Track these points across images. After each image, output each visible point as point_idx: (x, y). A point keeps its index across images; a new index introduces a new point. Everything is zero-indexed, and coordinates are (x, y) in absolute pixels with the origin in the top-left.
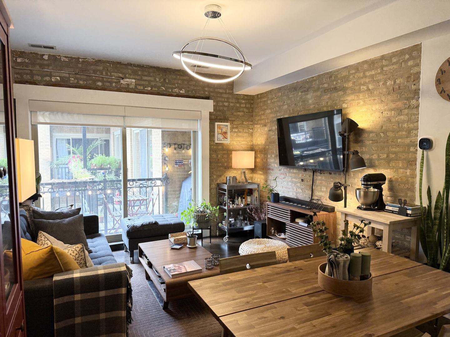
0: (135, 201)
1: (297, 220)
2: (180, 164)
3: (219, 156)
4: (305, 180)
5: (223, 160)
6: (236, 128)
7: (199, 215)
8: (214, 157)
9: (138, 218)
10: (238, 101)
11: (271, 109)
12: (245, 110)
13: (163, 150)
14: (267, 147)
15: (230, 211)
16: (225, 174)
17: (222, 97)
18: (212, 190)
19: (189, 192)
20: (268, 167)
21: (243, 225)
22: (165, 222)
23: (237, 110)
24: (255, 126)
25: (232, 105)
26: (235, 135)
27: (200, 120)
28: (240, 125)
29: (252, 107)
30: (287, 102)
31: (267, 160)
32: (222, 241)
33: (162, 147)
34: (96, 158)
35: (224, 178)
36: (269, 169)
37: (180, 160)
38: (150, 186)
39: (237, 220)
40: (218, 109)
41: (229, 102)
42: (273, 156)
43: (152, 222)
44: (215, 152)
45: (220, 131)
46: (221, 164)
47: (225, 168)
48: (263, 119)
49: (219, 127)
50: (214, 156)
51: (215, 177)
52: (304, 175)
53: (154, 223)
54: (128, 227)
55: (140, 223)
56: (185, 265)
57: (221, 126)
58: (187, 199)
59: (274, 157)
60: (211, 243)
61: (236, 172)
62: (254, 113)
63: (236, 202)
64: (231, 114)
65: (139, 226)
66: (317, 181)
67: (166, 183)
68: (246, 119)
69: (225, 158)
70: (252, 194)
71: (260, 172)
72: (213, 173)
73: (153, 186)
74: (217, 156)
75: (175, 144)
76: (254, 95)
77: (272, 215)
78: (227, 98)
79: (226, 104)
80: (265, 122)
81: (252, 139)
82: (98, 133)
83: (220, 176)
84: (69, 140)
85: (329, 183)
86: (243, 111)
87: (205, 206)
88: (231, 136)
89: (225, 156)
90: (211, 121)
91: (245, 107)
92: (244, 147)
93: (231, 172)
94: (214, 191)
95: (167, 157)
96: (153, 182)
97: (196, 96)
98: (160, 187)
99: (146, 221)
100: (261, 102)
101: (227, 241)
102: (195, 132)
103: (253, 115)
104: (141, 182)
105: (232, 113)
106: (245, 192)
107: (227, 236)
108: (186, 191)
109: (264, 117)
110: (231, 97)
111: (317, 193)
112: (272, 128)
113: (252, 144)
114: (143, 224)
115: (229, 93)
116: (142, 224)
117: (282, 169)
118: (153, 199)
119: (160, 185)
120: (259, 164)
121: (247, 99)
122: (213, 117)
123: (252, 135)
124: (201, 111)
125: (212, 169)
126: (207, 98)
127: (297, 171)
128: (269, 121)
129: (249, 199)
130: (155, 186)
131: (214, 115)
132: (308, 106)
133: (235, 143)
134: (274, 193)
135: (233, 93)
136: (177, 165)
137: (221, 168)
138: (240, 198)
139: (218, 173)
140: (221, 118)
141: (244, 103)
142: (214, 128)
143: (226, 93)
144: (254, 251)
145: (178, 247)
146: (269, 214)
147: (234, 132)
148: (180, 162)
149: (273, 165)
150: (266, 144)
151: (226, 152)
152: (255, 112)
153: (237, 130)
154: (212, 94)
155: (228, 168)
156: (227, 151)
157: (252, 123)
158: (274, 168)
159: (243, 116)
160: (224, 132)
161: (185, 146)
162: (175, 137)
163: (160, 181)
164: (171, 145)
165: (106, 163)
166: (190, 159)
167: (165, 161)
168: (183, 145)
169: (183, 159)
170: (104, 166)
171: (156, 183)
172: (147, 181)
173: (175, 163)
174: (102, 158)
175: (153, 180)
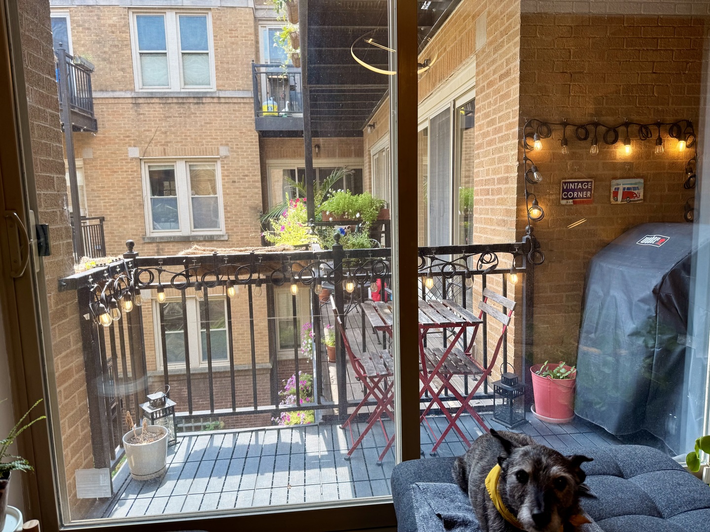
2: (580, 195)
13: (523, 146)
33: (520, 137)
34: (332, 199)
37: (582, 183)
38: (477, 272)
67: (531, 262)
73: (489, 273)
75: (565, 124)
82: (341, 156)
84: (292, 172)
95: (537, 170)
96: (487, 257)
98: (508, 275)
104: (449, 258)
119: (510, 267)
130: (493, 271)
136: (568, 199)
148: (581, 190)
161: (602, 129)
162: (567, 99)
163: (510, 256)
164: (552, 127)
165: (352, 209)
166: (615, 178)
167: (528, 184)
168: (591, 128)
169: (590, 178)
170: (348, 215)
171: (496, 262)
172: (466, 254)
173: (564, 191)
174: (345, 198)
175: (488, 253)
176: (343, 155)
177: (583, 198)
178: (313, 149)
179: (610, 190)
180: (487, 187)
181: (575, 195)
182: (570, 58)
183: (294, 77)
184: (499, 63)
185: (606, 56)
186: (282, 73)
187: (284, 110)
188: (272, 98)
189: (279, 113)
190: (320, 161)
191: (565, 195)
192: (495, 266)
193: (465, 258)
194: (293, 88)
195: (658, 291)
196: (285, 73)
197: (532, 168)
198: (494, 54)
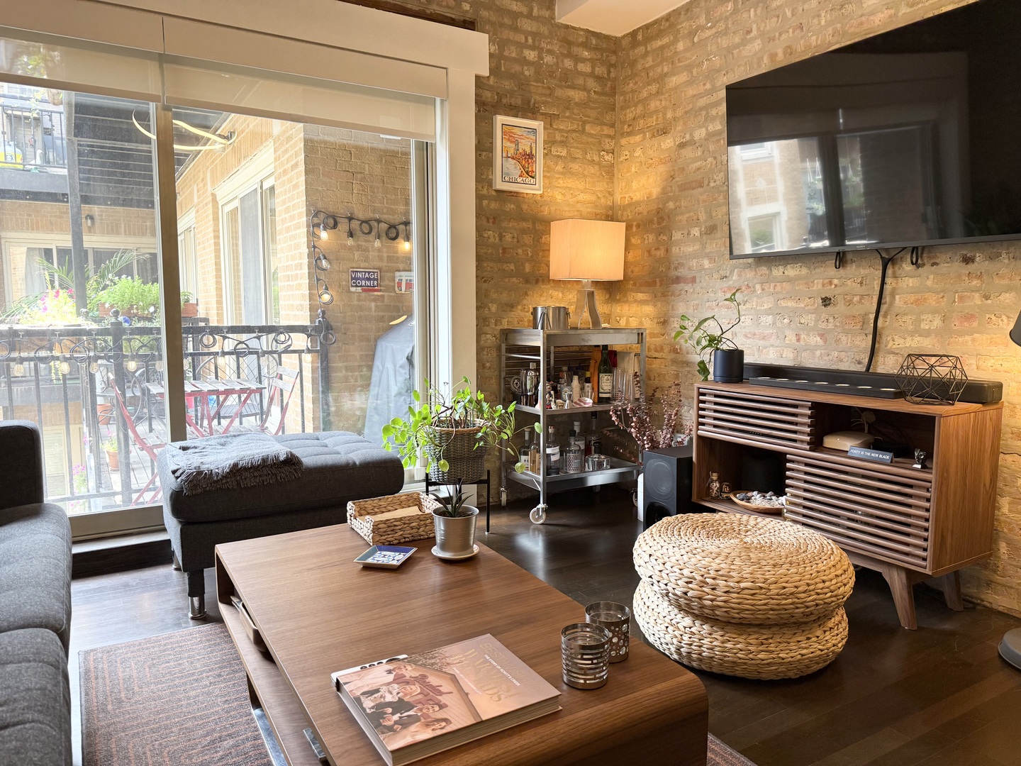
0: (221, 398)
1: (831, 442)
2: (368, 283)
3: (508, 237)
4: (840, 299)
5: (520, 251)
6: (563, 143)
7: (449, 434)
8: (492, 240)
9: (222, 445)
10: (569, 52)
11: (689, 68)
12: (591, 83)
13: (312, 236)
14: (671, 205)
15: (551, 419)
16: (525, 302)
17: (516, 29)
18: (485, 353)
19: (402, 367)
20: (673, 273)
21: (587, 469)
22: (328, 456)
23: (567, 79)
24: (623, 141)
25: (548, 59)
26: (559, 168)
27: (442, 101)
28: (574, 135)
29: (613, 75)
30: (758, 29)
31: (667, 251)
32: (522, 521)
33: (308, 226)
34: (113, 288)
35: (522, 314)
36: (678, 280)
37: (369, 273)
38: (272, 352)
39: (570, 451)
40: (503, 69)
41: (540, 50)
42: (696, 232)
43: (277, 457)
44: (494, 223)
45: (511, 147)
46: (512, 266)
47: (527, 281)
48: (657, 111)
49: (508, 132)
50: (491, 237)
51: (494, 308)
52: (836, 281)
53: (282, 458)
54: (177, 478)
55: (227, 459)
56: (455, 671)
57: (516, 130)
58: (394, 390)
59: (697, 234)
60: (488, 531)
61: (560, 295)
62: (619, 99)
63: (566, 392)
64: (547, 92)
65: (220, 471)
66: (897, 297)
67: (324, 343)
68: (593, 114)
69: (526, 245)
70: (615, 365)
71: (640, 296)
72: (486, 296)
73: (283, 352)
74: (501, 237)
75: (350, 218)
76: (619, 35)
77: (715, 426)
78: (534, 35)
79: (531, 55)
80: (664, 118)
81: (610, 185)
82: (130, 234)
83: (511, 306)
84: (48, 251)
85: (961, 298)
86: (585, 89)
87: (470, 401)
88: (547, 169)
89: (527, 239)
90: (479, 111)
91: (592, 75)
92: (586, 210)
93: (545, 294)
94: (491, 356)
95: (325, 258)
96: (282, 337)
97: (428, 12)
98: (303, 355)
99: (249, 453)
100: (646, 54)
101: (541, 522)
102: (426, 149)
103: (615, 105)
104: (244, 337)
105: (549, 88)
106: (592, 362)
107: (541, 506)
108: (389, 365)
109: (658, 103)
110: (546, 32)
111: (899, 341)
112: (691, 135)
113: (609, 203)
114: (236, 465)
115: (538, 19)
116: (232, 462)
117: (732, 272)
118: (281, 390)
119: (305, 348)
120: (636, 269)
121: (596, 49)
122: (487, 95)
123: (609, 172)
124: (446, 68)
125: (485, 281)
126: (469, 25)
127: (804, 271)
128: (679, 112)
129: (606, 383)
130: (286, 351)
131: (490, 88)
132: (863, 18)
133: (559, 197)
134: (723, 350)
135: (554, 19)
136: (357, 286)
137: (514, 279)
138: (576, 378)
139: (505, 297)
140: (513, 103)
141: (588, 60)
142: (491, 135)
143: (530, 16)
144: (715, 566)
145: (395, 558)
146: (703, 424)
147: (556, 156)
148: (369, 279)
149: (694, 263)
150: (665, 196)
151: (531, 226)
152: (623, 93)
153: (564, 153)
154: (484, 13)
155: (537, 282)
156: (534, 224)
157: (611, 132)
158: (697, 275)
159: (583, 105)
160: (525, 154)
161: (384, 226)
162: (351, 196)
163: (302, 336)
164: (338, 219)
165: (142, 301)
166: (399, 271)
167: (318, 271)
168: (374, 224)
169: (376, 269)
170: (137, 309)
171: (289, 343)
172: (260, 334)
173: (352, 279)
174: (133, 287)
175: (281, 333)
176: (129, 232)
177: (370, 286)
178: (84, 220)
179: (394, 281)
180: (287, 273)
181: (363, 283)
182: (351, 159)
183: (50, 116)
184: (290, 153)
185: (384, 161)
186: (30, 110)
187: (33, 162)
188: (12, 143)
189: (24, 165)
190: (94, 238)
191: (354, 283)
192: (290, 346)
193: (258, 338)
194: (48, 132)
195: (410, 358)
196: (36, 110)
197: (321, 256)
198: (287, 143)
